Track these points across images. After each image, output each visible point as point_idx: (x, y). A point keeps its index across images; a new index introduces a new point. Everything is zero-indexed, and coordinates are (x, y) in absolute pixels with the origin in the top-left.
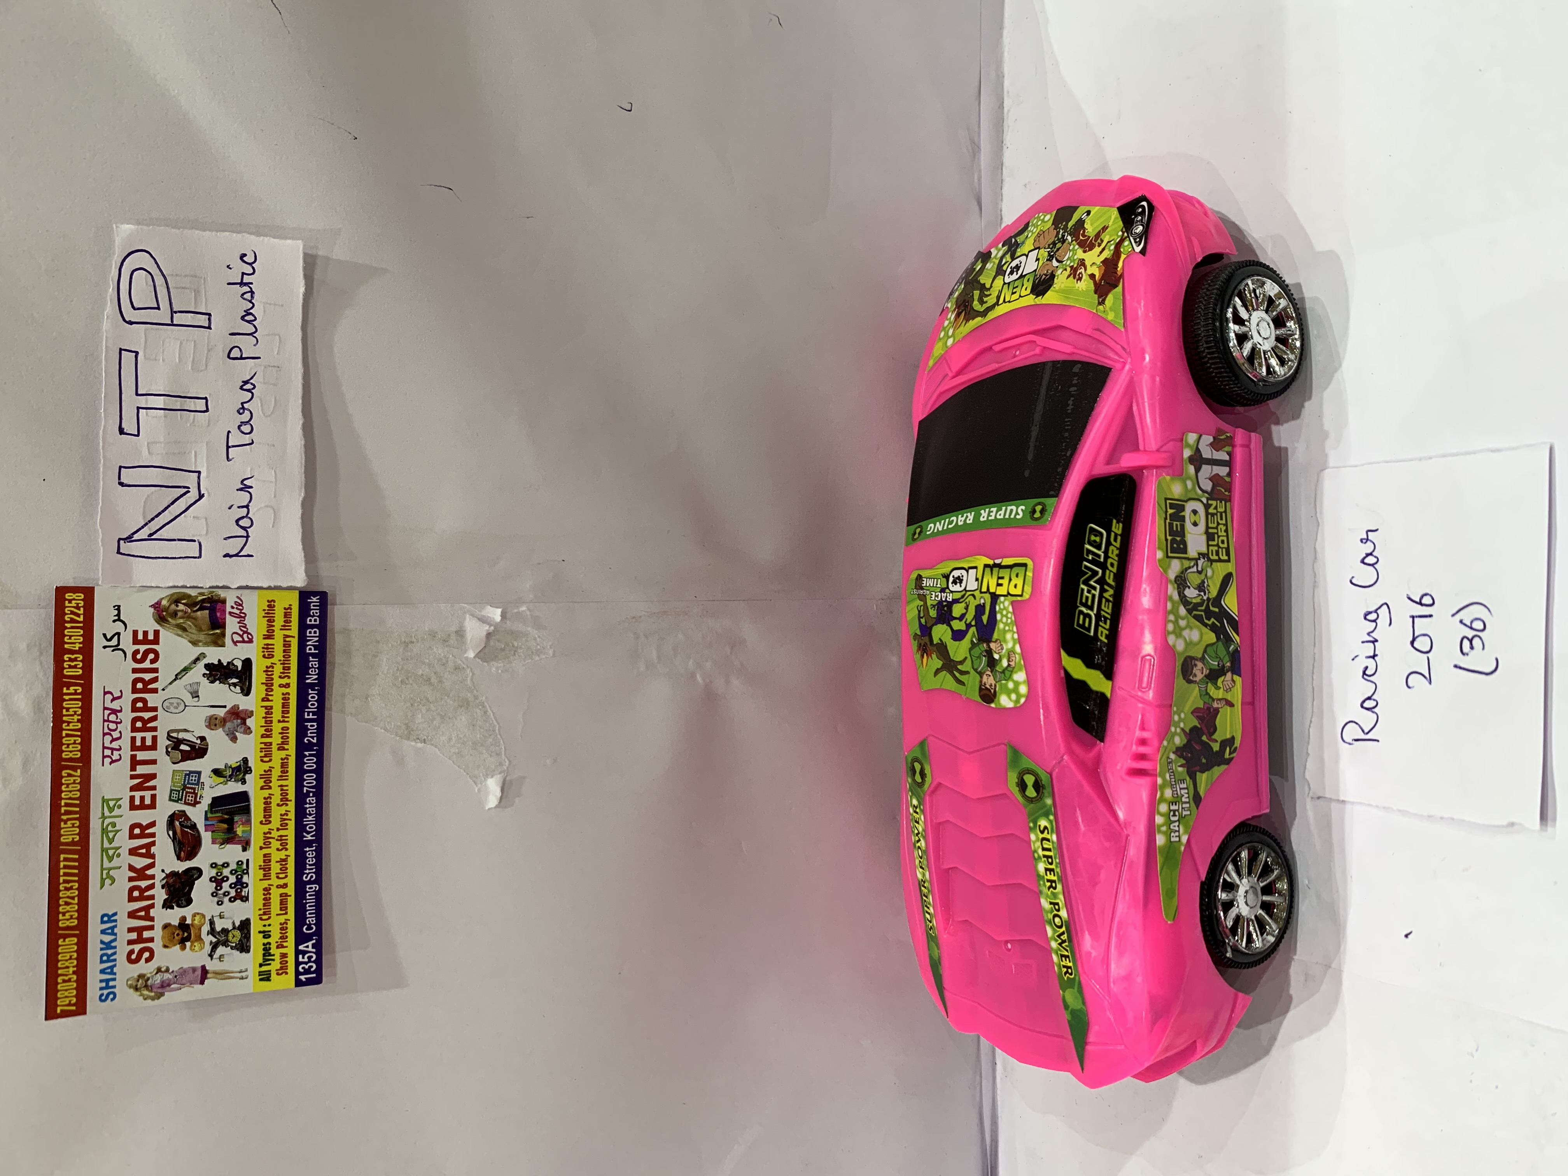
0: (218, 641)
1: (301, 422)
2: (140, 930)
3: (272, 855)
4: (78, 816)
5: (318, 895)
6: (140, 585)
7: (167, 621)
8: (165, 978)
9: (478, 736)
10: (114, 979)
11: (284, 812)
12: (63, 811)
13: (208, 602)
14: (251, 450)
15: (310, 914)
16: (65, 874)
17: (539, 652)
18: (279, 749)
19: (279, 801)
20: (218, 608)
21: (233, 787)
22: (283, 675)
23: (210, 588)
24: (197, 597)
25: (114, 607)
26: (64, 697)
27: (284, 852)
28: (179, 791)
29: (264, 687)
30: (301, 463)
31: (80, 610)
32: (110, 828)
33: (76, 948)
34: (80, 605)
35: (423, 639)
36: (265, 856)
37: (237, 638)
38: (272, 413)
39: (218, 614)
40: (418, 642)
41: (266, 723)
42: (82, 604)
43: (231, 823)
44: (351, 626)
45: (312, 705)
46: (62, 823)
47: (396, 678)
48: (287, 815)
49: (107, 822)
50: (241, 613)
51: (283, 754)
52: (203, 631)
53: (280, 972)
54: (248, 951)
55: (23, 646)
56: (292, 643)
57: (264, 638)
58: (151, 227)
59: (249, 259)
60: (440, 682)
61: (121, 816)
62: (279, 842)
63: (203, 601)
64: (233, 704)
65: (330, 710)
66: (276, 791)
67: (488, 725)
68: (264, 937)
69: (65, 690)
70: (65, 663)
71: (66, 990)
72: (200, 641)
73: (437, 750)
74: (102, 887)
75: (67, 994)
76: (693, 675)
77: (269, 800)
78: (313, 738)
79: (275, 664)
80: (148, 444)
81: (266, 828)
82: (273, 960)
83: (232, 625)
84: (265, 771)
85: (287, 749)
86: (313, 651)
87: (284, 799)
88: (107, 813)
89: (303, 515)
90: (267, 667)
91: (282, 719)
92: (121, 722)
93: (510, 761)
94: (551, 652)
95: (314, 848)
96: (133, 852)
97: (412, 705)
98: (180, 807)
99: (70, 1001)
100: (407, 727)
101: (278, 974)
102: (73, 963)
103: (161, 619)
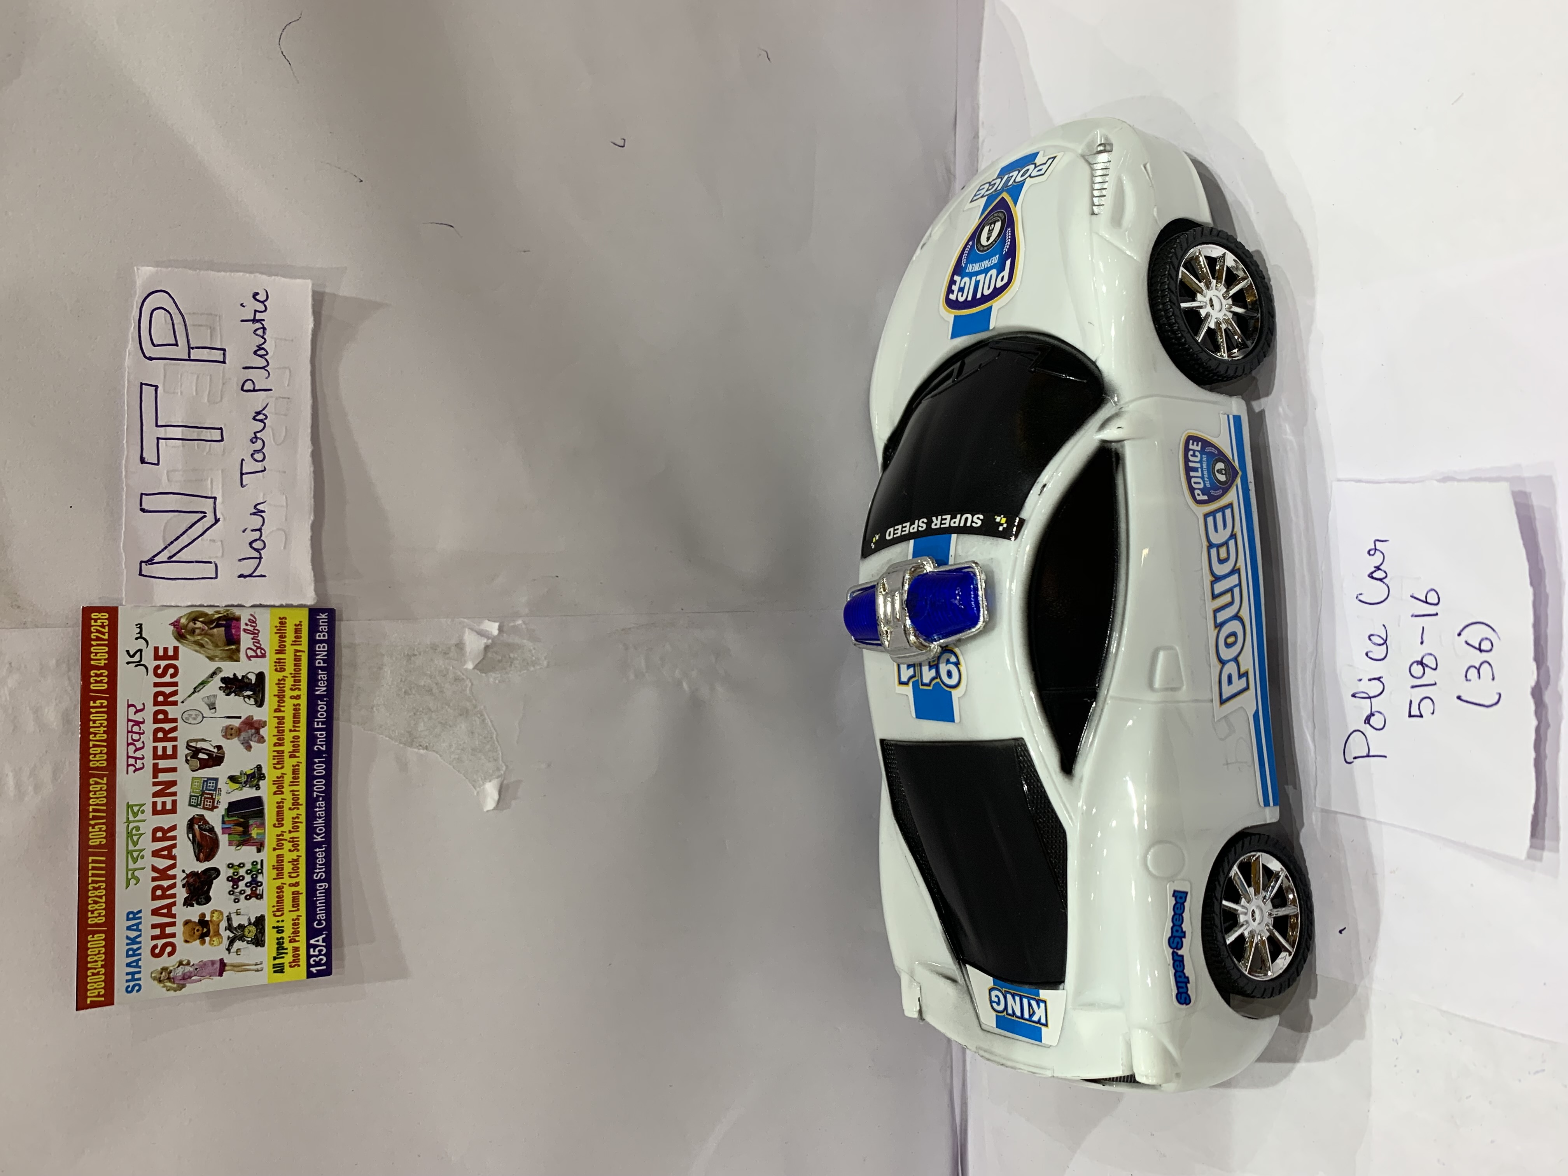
0: (233, 656)
1: (310, 450)
2: (162, 926)
3: (285, 856)
4: (104, 821)
5: (328, 892)
6: (161, 604)
7: (186, 638)
8: (186, 971)
9: (477, 743)
10: (139, 972)
11: (295, 816)
12: (91, 817)
13: (224, 620)
14: (263, 477)
15: (320, 910)
16: (93, 875)
17: (534, 664)
18: (290, 757)
19: (291, 806)
20: (233, 625)
21: (248, 793)
22: (294, 688)
23: (226, 606)
24: (213, 615)
25: (137, 625)
26: (91, 710)
27: (295, 853)
28: (198, 797)
29: (277, 699)
30: (311, 488)
31: (105, 629)
32: (134, 832)
33: (104, 943)
34: (105, 624)
35: (425, 652)
36: (278, 856)
37: (250, 653)
38: (283, 442)
39: (233, 631)
40: (420, 654)
41: (278, 732)
42: (106, 623)
43: (246, 827)
44: (357, 642)
45: (321, 715)
46: (90, 828)
47: (400, 689)
48: (298, 818)
49: (131, 826)
50: (254, 629)
51: (294, 761)
52: (220, 647)
53: (293, 964)
54: (263, 945)
55: (52, 663)
56: (303, 658)
57: (276, 653)
58: (170, 269)
59: (261, 297)
60: (442, 692)
61: (144, 821)
62: (292, 844)
63: (219, 618)
64: (247, 716)
65: (338, 719)
66: (288, 796)
67: (486, 732)
68: (278, 932)
69: (92, 704)
70: (92, 679)
71: (95, 983)
72: (217, 657)
73: (439, 756)
74: (127, 888)
75: (95, 986)
76: (679, 684)
77: (281, 804)
78: (322, 745)
79: (287, 677)
80: (168, 472)
81: (278, 831)
82: (286, 953)
83: (246, 641)
84: (277, 777)
85: (298, 757)
86: (322, 665)
87: (296, 804)
88: (131, 818)
89: (311, 537)
90: (279, 680)
91: (293, 729)
92: (143, 733)
93: (507, 767)
94: (545, 663)
95: (324, 849)
96: (156, 854)
97: (415, 714)
98: (198, 811)
99: (99, 992)
100: (410, 733)
101: (291, 966)
102: (101, 957)
103: (180, 636)
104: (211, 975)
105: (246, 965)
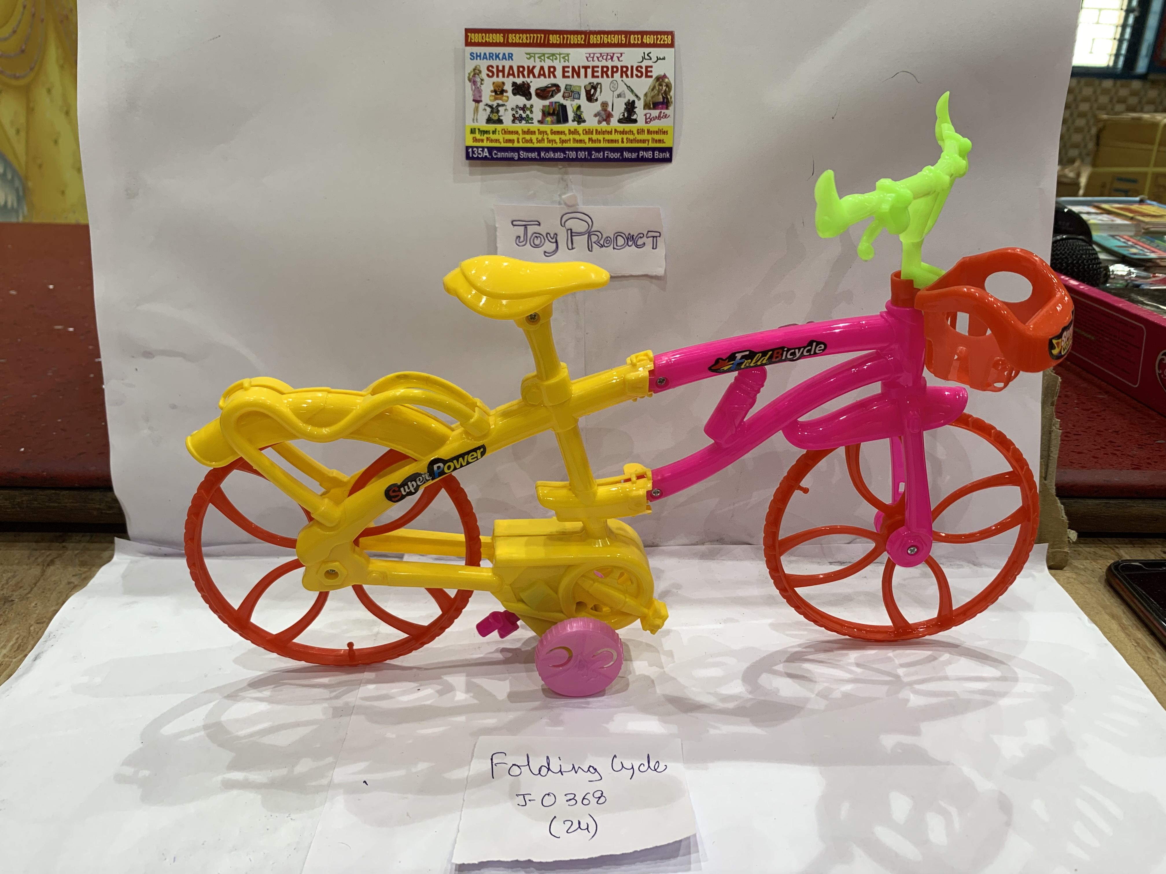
0: (646, 106)
2: (503, 71)
3: (535, 136)
4: (562, 42)
5: (512, 159)
7: (657, 82)
8: (478, 83)
11: (556, 141)
12: (564, 35)
13: (667, 102)
15: (503, 154)
16: (534, 37)
18: (589, 139)
19: (562, 139)
20: (664, 106)
21: (571, 115)
22: (628, 139)
23: (675, 100)
24: (670, 95)
25: (664, 57)
26: (620, 36)
27: (535, 141)
28: (571, 89)
29: (622, 130)
32: (554, 57)
33: (498, 42)
34: (665, 42)
36: (535, 132)
39: (660, 106)
41: (603, 131)
43: (552, 114)
45: (612, 155)
46: (559, 35)
49: (558, 56)
50: (661, 117)
51: (587, 141)
52: (652, 99)
53: (474, 139)
54: (487, 123)
56: (645, 144)
57: (648, 130)
61: (560, 62)
62: (541, 139)
63: (668, 99)
64: (613, 115)
66: (568, 137)
69: (623, 36)
70: (636, 36)
71: (478, 37)
72: (647, 97)
74: (526, 53)
77: (563, 133)
78: (595, 156)
79: (634, 136)
81: (549, 132)
82: (481, 135)
84: (578, 131)
85: (589, 143)
86: (640, 155)
88: (562, 56)
90: (632, 131)
91: (605, 140)
92: (606, 61)
95: (536, 157)
96: (542, 68)
98: (563, 89)
99: (472, 39)
102: (491, 40)
103: (658, 79)
104: (474, 95)
105: (477, 114)
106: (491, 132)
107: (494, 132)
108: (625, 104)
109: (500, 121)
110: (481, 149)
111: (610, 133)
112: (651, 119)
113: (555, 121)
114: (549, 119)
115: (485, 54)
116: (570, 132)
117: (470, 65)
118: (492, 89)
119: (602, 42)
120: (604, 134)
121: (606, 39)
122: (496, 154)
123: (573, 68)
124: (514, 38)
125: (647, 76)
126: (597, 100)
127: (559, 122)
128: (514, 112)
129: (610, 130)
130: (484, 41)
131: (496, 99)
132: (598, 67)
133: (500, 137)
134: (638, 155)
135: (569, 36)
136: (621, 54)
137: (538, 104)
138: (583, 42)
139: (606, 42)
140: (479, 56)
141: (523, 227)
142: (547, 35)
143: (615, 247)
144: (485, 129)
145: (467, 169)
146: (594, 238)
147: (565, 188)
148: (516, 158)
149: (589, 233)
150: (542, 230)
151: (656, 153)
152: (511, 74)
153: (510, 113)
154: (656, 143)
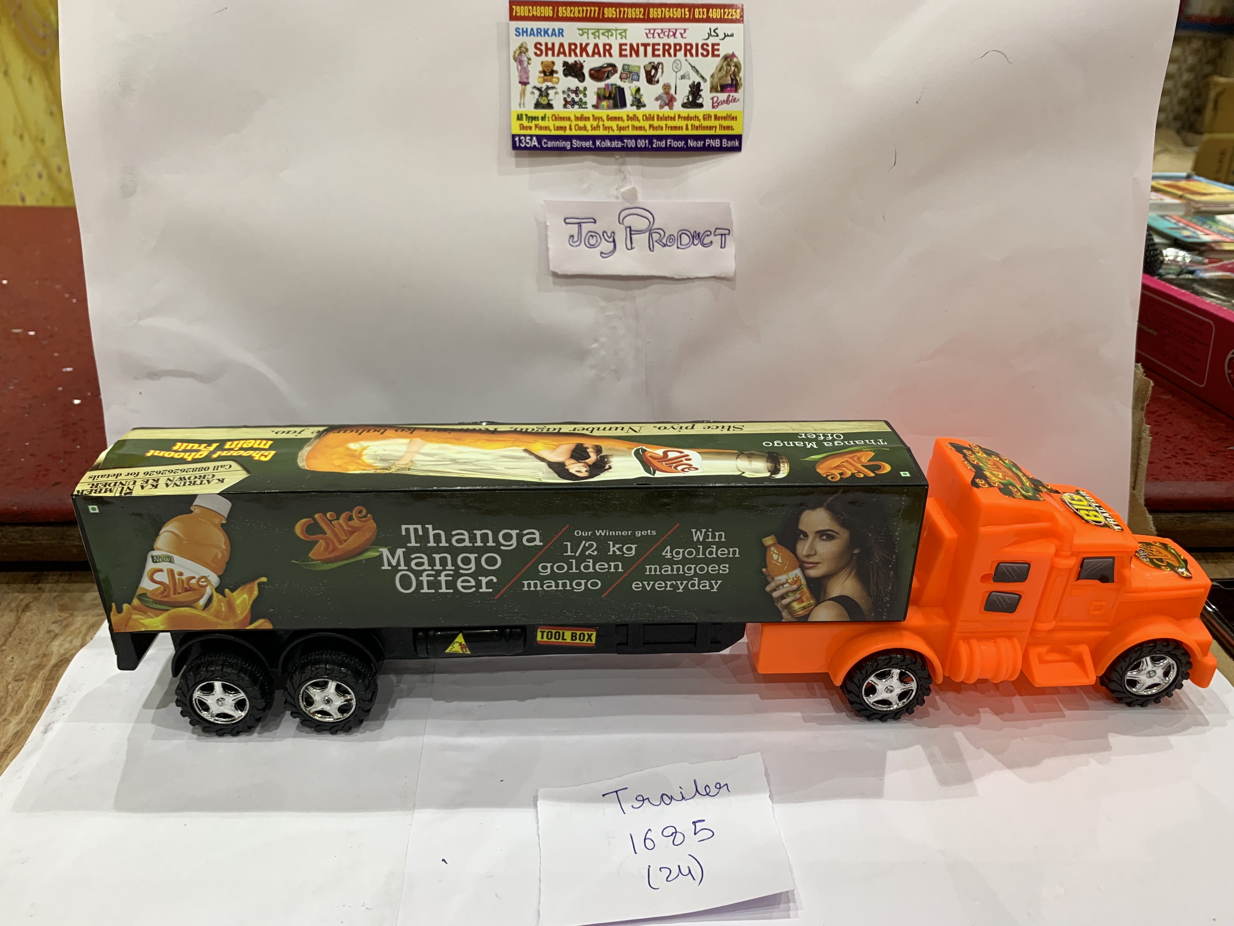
0: (713, 89)
2: (553, 49)
3: (589, 122)
4: (618, 16)
5: (564, 149)
7: (725, 61)
8: (525, 62)
10: (527, 35)
12: (621, 9)
15: (553, 144)
16: (587, 10)
18: (650, 125)
21: (629, 99)
22: (693, 126)
24: (739, 76)
26: (683, 9)
27: (590, 128)
28: (628, 69)
29: (686, 115)
31: (730, 16)
32: (610, 33)
33: (547, 15)
34: (733, 17)
36: (589, 118)
39: (729, 89)
41: (665, 117)
43: (609, 98)
45: (675, 144)
46: (615, 9)
48: (612, 130)
49: (614, 32)
50: (730, 101)
53: (521, 126)
54: (535, 108)
56: (712, 131)
57: (715, 115)
61: (616, 38)
62: (596, 126)
63: (736, 80)
64: (677, 98)
65: (672, 156)
66: (626, 124)
69: (687, 9)
70: (702, 9)
72: (713, 79)
74: (579, 29)
75: (522, 11)
77: (621, 119)
78: (656, 145)
79: (700, 122)
82: (529, 122)
84: (638, 117)
85: (650, 130)
86: (707, 143)
87: (620, 128)
88: (618, 32)
91: (667, 126)
95: (591, 147)
99: (518, 12)
102: (539, 14)
103: (726, 58)
104: (520, 77)
105: (524, 99)
106: (540, 118)
107: (543, 118)
108: (690, 86)
109: (550, 106)
110: (529, 138)
111: (673, 119)
112: (718, 104)
113: (611, 106)
114: (604, 103)
115: (532, 29)
116: (629, 118)
117: (516, 42)
118: (541, 69)
119: (663, 16)
120: (666, 120)
121: (668, 13)
122: (545, 143)
123: (631, 45)
124: (564, 11)
125: (714, 55)
126: (658, 82)
127: (615, 106)
128: (566, 96)
129: (673, 115)
130: (531, 15)
131: (545, 81)
132: (659, 44)
133: (550, 123)
134: (704, 144)
135: (626, 9)
136: (685, 30)
137: (592, 87)
138: (641, 17)
139: (667, 17)
140: (525, 32)
141: (577, 226)
142: (602, 8)
143: (679, 245)
144: (533, 115)
145: (513, 160)
146: (656, 237)
147: (622, 181)
148: (569, 147)
149: (650, 232)
150: (597, 228)
151: (724, 140)
152: (561, 52)
153: (561, 96)
154: (724, 130)
